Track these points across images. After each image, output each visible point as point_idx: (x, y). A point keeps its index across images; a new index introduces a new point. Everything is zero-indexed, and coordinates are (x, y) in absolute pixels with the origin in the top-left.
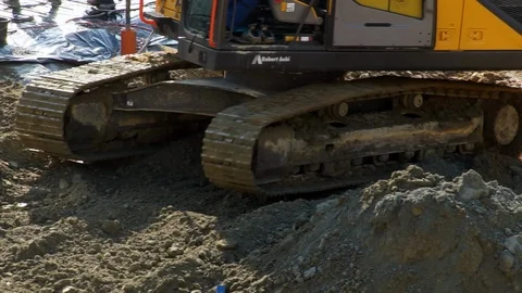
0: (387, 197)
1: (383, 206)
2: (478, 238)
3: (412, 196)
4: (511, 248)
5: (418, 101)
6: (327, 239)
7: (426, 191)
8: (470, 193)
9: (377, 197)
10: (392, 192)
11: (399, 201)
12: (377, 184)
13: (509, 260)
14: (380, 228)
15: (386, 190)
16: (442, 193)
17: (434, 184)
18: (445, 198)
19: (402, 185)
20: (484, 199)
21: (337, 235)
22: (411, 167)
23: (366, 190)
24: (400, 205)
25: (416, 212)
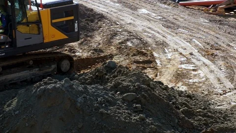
0: (41, 87)
1: (40, 90)
2: (69, 99)
3: (49, 87)
4: (79, 101)
5: (31, 62)
6: (22, 102)
7: (53, 85)
8: (67, 85)
9: (38, 87)
10: (43, 86)
11: (45, 88)
12: (38, 84)
13: (79, 105)
14: (39, 97)
15: (41, 85)
16: (58, 85)
17: (55, 83)
18: (59, 87)
19: (46, 83)
20: (71, 86)
21: (25, 100)
22: (48, 78)
23: (34, 85)
24: (45, 90)
25: (50, 92)
